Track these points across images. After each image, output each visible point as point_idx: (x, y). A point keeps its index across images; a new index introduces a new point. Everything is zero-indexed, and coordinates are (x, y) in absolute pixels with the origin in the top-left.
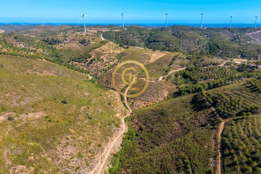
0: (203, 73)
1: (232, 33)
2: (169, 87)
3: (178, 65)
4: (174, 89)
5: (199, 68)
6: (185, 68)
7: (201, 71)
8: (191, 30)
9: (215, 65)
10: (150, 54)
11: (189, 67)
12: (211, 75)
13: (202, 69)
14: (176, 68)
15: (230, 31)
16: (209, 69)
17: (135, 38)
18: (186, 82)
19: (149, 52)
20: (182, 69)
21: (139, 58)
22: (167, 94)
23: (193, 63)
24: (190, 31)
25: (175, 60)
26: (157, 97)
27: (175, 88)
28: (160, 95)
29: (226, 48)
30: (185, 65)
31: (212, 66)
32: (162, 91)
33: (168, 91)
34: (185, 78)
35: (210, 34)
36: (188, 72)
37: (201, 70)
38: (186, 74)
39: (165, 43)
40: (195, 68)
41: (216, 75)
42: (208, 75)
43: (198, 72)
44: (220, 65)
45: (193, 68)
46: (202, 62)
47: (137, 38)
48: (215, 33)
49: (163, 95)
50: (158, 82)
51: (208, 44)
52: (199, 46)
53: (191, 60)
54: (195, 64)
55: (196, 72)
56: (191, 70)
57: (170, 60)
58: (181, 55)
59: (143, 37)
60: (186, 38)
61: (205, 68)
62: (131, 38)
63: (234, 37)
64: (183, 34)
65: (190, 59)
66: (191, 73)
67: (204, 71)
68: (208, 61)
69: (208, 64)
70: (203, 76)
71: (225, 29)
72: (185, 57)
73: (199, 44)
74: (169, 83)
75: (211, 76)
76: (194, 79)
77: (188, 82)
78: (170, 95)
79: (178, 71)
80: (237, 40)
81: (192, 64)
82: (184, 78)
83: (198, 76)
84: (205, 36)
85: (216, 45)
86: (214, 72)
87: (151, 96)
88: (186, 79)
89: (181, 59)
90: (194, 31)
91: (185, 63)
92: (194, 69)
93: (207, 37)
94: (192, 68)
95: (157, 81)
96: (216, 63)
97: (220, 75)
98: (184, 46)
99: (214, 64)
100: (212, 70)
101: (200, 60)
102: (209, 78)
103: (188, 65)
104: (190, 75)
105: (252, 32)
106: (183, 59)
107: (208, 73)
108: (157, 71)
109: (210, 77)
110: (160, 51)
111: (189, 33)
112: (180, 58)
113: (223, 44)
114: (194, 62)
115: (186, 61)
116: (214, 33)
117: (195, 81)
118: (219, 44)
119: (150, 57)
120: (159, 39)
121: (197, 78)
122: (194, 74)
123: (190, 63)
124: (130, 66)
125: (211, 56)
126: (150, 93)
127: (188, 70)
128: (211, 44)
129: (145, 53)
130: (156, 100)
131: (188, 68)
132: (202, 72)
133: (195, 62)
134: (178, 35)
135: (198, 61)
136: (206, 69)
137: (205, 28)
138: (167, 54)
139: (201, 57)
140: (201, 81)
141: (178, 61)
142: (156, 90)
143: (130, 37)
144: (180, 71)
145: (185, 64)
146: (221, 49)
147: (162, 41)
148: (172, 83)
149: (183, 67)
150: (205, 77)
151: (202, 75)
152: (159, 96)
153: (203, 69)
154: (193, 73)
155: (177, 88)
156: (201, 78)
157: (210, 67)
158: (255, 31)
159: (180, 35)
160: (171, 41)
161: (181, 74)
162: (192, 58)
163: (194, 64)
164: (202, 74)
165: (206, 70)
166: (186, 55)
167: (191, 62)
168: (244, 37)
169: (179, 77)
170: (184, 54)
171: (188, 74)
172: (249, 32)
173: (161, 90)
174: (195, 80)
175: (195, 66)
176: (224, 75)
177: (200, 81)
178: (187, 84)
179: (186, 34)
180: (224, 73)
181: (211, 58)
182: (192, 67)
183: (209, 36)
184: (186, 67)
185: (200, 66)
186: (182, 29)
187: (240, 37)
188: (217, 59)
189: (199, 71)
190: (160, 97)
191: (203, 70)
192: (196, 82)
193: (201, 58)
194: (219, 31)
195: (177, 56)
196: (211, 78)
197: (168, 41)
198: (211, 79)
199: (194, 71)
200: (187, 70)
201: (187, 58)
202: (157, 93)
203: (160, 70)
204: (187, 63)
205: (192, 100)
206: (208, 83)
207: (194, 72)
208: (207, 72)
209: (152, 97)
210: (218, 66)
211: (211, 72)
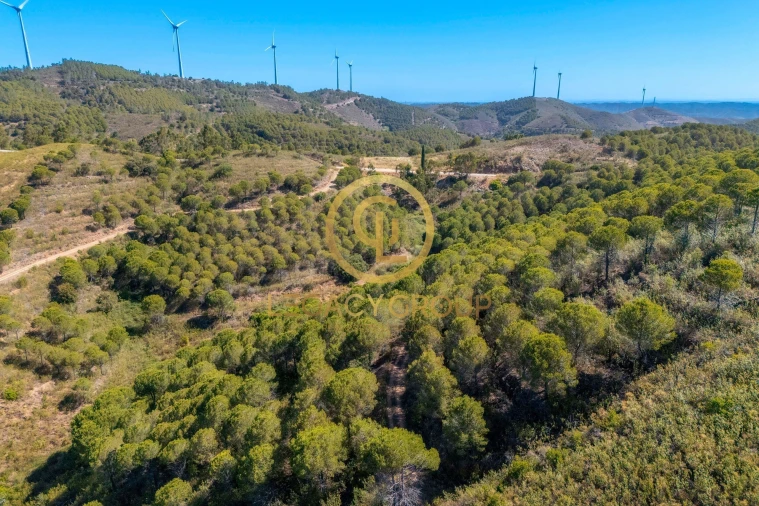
0: (247, 243)
3: (74, 215)
4: (40, 423)
5: (211, 215)
6: (122, 228)
7: (231, 234)
8: (145, 82)
9: (294, 190)
11: (152, 220)
12: (294, 249)
13: (230, 219)
14: (53, 238)
15: (280, 94)
16: (272, 217)
18: (138, 325)
20: (103, 240)
23: (169, 192)
24: (140, 86)
25: (44, 184)
29: (293, 136)
30: (121, 209)
31: (278, 194)
34: (135, 299)
35: (219, 101)
36: (149, 249)
37: (226, 226)
38: (135, 270)
40: (189, 219)
42: (280, 252)
43: (210, 241)
44: (314, 185)
45: (177, 221)
46: (222, 184)
48: (236, 98)
51: (223, 125)
53: (153, 179)
54: (185, 194)
56: (164, 237)
57: (7, 188)
58: (85, 152)
61: (250, 209)
63: (297, 112)
64: (111, 93)
65: (146, 172)
66: (166, 254)
67: (246, 233)
68: (253, 173)
69: (257, 186)
70: (251, 261)
71: (262, 85)
72: (115, 163)
75: (295, 256)
76: (193, 294)
77: (154, 320)
79: (71, 253)
81: (164, 202)
82: (124, 296)
83: (215, 268)
84: (204, 106)
85: (252, 127)
88: (137, 306)
89: (91, 177)
91: (118, 197)
92: (183, 230)
93: (211, 110)
94: (169, 225)
96: (296, 181)
99: (287, 186)
100: (291, 221)
101: (206, 172)
102: (287, 269)
103: (144, 205)
104: (162, 274)
105: (335, 102)
106: (102, 177)
107: (272, 240)
109: (290, 263)
111: (137, 92)
112: (83, 171)
113: (277, 122)
114: (175, 188)
115: (127, 188)
117: (206, 304)
118: (264, 125)
121: (217, 282)
122: (191, 255)
123: (151, 194)
125: (259, 151)
127: (145, 240)
128: (235, 126)
131: (143, 229)
132: (237, 239)
133: (183, 186)
135: (199, 179)
136: (254, 216)
139: (208, 160)
140: (246, 294)
141: (65, 191)
144: (90, 252)
145: (122, 203)
148: (12, 371)
149: (109, 224)
150: (264, 269)
151: (242, 257)
153: (235, 217)
154: (180, 250)
155: (68, 403)
156: (239, 278)
157: (274, 201)
158: (343, 99)
159: (100, 101)
161: (103, 273)
162: (159, 167)
163: (179, 201)
164: (239, 249)
165: (255, 224)
166: (124, 153)
167: (157, 191)
168: (323, 113)
169: (88, 296)
170: (107, 150)
171: (151, 264)
172: (329, 102)
174: (201, 299)
175: (186, 206)
177: (235, 296)
178: (150, 340)
181: (263, 159)
182: (167, 219)
184: (131, 222)
185: (215, 205)
187: (313, 112)
188: (294, 162)
189: (221, 237)
191: (240, 224)
192: (213, 312)
193: (212, 163)
194: (246, 94)
195: (56, 161)
196: (297, 266)
198: (298, 272)
199: (188, 241)
200: (136, 243)
201: (131, 170)
204: (132, 197)
207: (186, 245)
208: (263, 235)
210: (312, 194)
211: (288, 229)
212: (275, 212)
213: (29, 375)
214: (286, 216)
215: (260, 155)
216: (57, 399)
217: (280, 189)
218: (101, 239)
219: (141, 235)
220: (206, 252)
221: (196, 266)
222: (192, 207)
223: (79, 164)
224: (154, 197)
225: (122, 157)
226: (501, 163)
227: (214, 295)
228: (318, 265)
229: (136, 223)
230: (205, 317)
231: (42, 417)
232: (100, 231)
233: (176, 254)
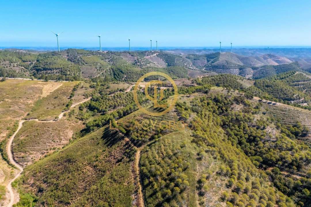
0: (111, 101)
1: (132, 57)
2: (74, 125)
3: (81, 96)
5: (105, 96)
6: (89, 98)
7: (109, 100)
8: (90, 54)
9: (122, 91)
10: (41, 86)
11: (95, 97)
12: (120, 103)
13: (109, 97)
14: (78, 100)
15: (130, 55)
17: (14, 66)
18: (93, 115)
19: (40, 84)
20: (87, 100)
21: (25, 93)
22: (73, 134)
23: (98, 91)
24: (89, 56)
25: (76, 90)
26: (58, 141)
27: (82, 124)
28: (62, 138)
29: (130, 73)
30: (89, 95)
31: (119, 92)
32: (65, 131)
33: (73, 130)
34: (92, 111)
35: (111, 58)
36: (94, 102)
37: (108, 98)
38: (92, 106)
39: (59, 71)
40: (101, 97)
41: (124, 101)
42: (117, 103)
43: (105, 101)
44: (126, 90)
46: (108, 90)
47: (17, 67)
48: (117, 57)
49: (66, 136)
50: (58, 121)
51: (111, 69)
52: (101, 71)
53: (95, 89)
54: (101, 92)
55: (103, 102)
56: (97, 100)
57: (70, 91)
58: (83, 83)
59: (27, 64)
60: (86, 64)
61: (113, 95)
62: (7, 67)
63: (135, 61)
64: (81, 58)
65: (94, 87)
66: (97, 103)
68: (114, 88)
69: (114, 90)
70: (112, 104)
71: (125, 52)
72: (88, 85)
73: (101, 70)
74: (72, 120)
75: (120, 104)
76: (102, 110)
77: (95, 114)
78: (76, 134)
79: (81, 103)
80: (138, 63)
81: (97, 93)
82: (90, 110)
83: (106, 106)
84: (107, 60)
85: (119, 69)
86: (122, 99)
87: (50, 141)
88: (92, 112)
89: (84, 89)
90: (93, 55)
91: (89, 92)
92: (100, 99)
93: (109, 61)
94: (98, 98)
95: (57, 119)
96: (122, 89)
97: (128, 101)
98: (84, 72)
99: (121, 90)
100: (120, 97)
103: (93, 94)
104: (97, 106)
105: (149, 55)
106: (86, 88)
107: (116, 101)
108: (55, 107)
109: (119, 105)
110: (55, 82)
111: (88, 57)
112: (82, 87)
113: (126, 68)
114: (99, 90)
115: (91, 90)
116: (115, 58)
117: (104, 111)
118: (122, 69)
119: (42, 90)
120: (51, 66)
121: (106, 108)
122: (102, 103)
124: (12, 106)
125: (116, 82)
126: (48, 138)
127: (93, 101)
128: (114, 69)
129: (32, 86)
130: (59, 144)
131: (93, 98)
132: (110, 101)
133: (101, 90)
134: (75, 60)
135: (104, 89)
136: (113, 97)
137: (106, 52)
138: (64, 84)
140: (110, 110)
141: (80, 92)
142: (57, 131)
143: (5, 65)
144: (85, 102)
145: (89, 94)
146: (125, 74)
147: (56, 69)
148: (76, 119)
149: (87, 98)
150: (114, 106)
151: (110, 104)
152: (61, 139)
154: (100, 102)
155: (84, 124)
156: (109, 107)
157: (117, 94)
158: (152, 54)
159: (78, 61)
160: (68, 67)
161: (87, 106)
162: (96, 86)
163: (100, 93)
164: (110, 102)
165: (113, 98)
166: (89, 83)
167: (96, 91)
168: (144, 61)
169: (85, 110)
170: (86, 82)
171: (95, 105)
172: (147, 56)
173: (63, 131)
174: (103, 111)
176: (132, 101)
177: (109, 110)
178: (95, 117)
179: (86, 58)
180: (131, 99)
181: (117, 84)
182: (98, 97)
183: (111, 60)
184: (91, 97)
185: (106, 94)
186: (80, 52)
187: (141, 60)
188: (123, 85)
189: (107, 100)
190: (64, 139)
191: (111, 98)
192: (105, 113)
193: (107, 85)
194: (120, 55)
195: (78, 85)
196: (120, 106)
197: (63, 68)
198: (120, 107)
199: (101, 101)
200: (92, 101)
201: (91, 87)
202: (59, 136)
203: (59, 105)
204: (91, 93)
205: (103, 134)
206: (118, 112)
207: (101, 102)
208: (114, 100)
209: (53, 142)
210: (125, 92)
211: (119, 99)
212: (117, 96)
213: (78, 120)
214: (119, 96)
215: (117, 83)
216: (82, 123)
217: (119, 91)
218: (86, 100)
219: (93, 100)
220: (104, 103)
221: (102, 105)
222: (102, 95)
223: (81, 86)
224: (95, 93)
225: (89, 84)
226: (169, 85)
227: (105, 110)
228: (124, 106)
229: (92, 97)
230: (103, 113)
231: (81, 125)
232: (86, 99)
233: (99, 103)
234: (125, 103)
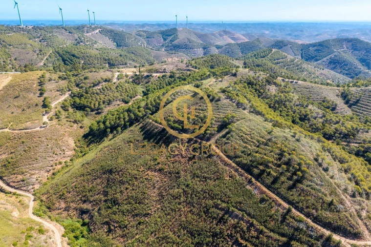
0: (102, 96)
1: (71, 34)
2: (69, 130)
3: (55, 92)
6: (67, 95)
7: (97, 94)
8: (9, 30)
11: (74, 92)
14: (54, 98)
15: (67, 32)
20: (65, 97)
22: (74, 142)
25: (44, 84)
26: (61, 152)
27: (79, 129)
28: (64, 148)
29: (87, 56)
31: (104, 83)
32: (63, 140)
33: (71, 137)
35: (42, 37)
37: (95, 92)
38: (78, 103)
49: (68, 146)
50: (48, 127)
51: (56, 52)
52: (44, 56)
53: (68, 80)
61: (99, 87)
66: (83, 99)
67: (101, 93)
68: (95, 77)
72: (55, 76)
73: (43, 54)
74: (65, 124)
75: (114, 98)
76: (95, 107)
77: (87, 114)
78: (78, 141)
79: (61, 101)
83: (97, 102)
84: (37, 39)
85: (70, 53)
87: (51, 154)
88: (84, 111)
90: (14, 32)
91: (63, 86)
92: (84, 94)
93: (40, 41)
94: (80, 93)
95: (45, 125)
96: (108, 79)
97: (122, 93)
98: (18, 59)
101: (81, 77)
102: (113, 101)
103: (70, 88)
104: (85, 104)
106: (55, 81)
107: (107, 95)
108: (23, 110)
111: (8, 36)
112: (50, 80)
114: (75, 83)
115: (63, 83)
116: (48, 35)
121: (99, 105)
122: (90, 99)
123: (71, 85)
126: (45, 152)
127: (75, 97)
128: (61, 52)
130: (64, 157)
132: (99, 95)
133: (77, 82)
135: (81, 80)
136: (101, 89)
137: (30, 27)
138: (12, 76)
139: (80, 74)
140: (106, 107)
141: (50, 86)
142: (53, 141)
144: (65, 100)
145: (65, 88)
148: (69, 123)
150: (108, 101)
151: (102, 99)
152: (63, 150)
153: (96, 90)
155: (81, 127)
157: (104, 85)
161: (71, 105)
163: (77, 86)
166: (55, 73)
169: (71, 110)
170: (50, 72)
171: (81, 102)
172: (87, 32)
173: (61, 139)
174: (97, 109)
177: (104, 107)
178: (89, 118)
179: (5, 38)
182: (78, 91)
183: (42, 40)
185: (89, 87)
188: (105, 73)
189: (95, 94)
190: (67, 150)
191: (98, 91)
192: (99, 111)
195: (43, 77)
200: (73, 97)
202: (58, 146)
203: (29, 107)
207: (87, 97)
209: (54, 155)
210: (113, 82)
212: (106, 87)
214: (109, 88)
216: (79, 127)
222: (83, 88)
223: (48, 78)
227: (101, 107)
228: (119, 100)
229: (70, 92)
232: (63, 95)
234: (121, 97)
